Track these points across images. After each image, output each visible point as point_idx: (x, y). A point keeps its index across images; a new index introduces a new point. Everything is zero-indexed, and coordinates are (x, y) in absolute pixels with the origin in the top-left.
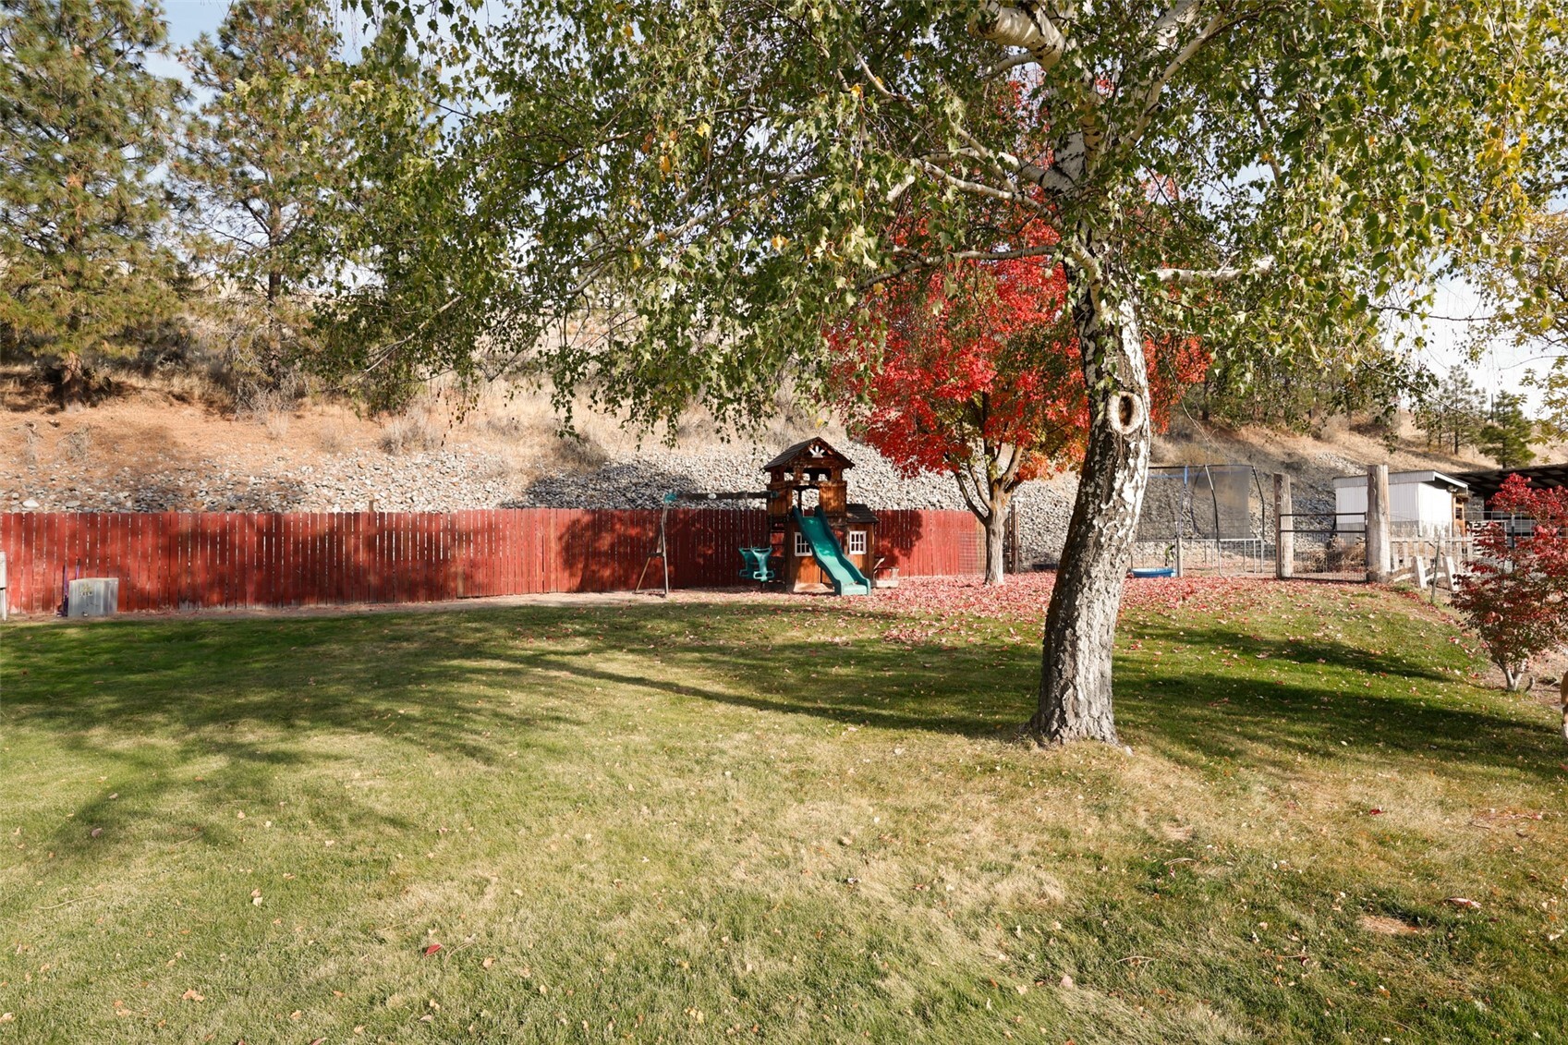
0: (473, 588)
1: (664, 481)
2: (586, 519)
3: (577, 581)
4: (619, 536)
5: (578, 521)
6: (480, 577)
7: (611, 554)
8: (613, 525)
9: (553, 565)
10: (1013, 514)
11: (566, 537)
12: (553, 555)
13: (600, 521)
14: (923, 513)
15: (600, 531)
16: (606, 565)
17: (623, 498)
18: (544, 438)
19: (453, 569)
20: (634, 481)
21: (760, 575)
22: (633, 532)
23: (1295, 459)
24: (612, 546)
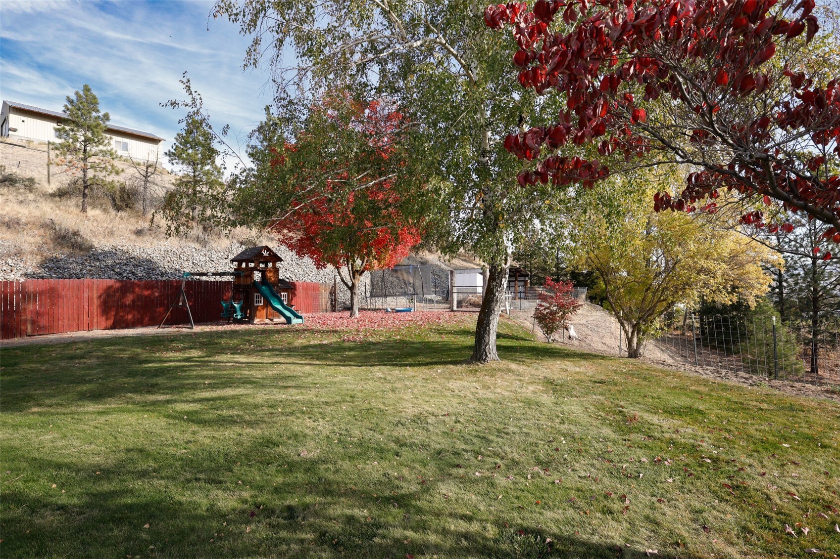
0: (38, 329)
1: (139, 263)
2: (118, 285)
3: (110, 322)
4: (138, 295)
5: (112, 286)
6: (43, 321)
7: (133, 306)
8: (134, 289)
9: (95, 314)
10: (335, 284)
11: (103, 297)
12: (95, 307)
13: (126, 287)
14: (297, 283)
15: (126, 292)
16: (129, 312)
17: (112, 272)
18: (42, 231)
19: (23, 318)
20: (117, 261)
21: (237, 316)
22: (147, 293)
23: (424, 260)
24: (133, 301)
